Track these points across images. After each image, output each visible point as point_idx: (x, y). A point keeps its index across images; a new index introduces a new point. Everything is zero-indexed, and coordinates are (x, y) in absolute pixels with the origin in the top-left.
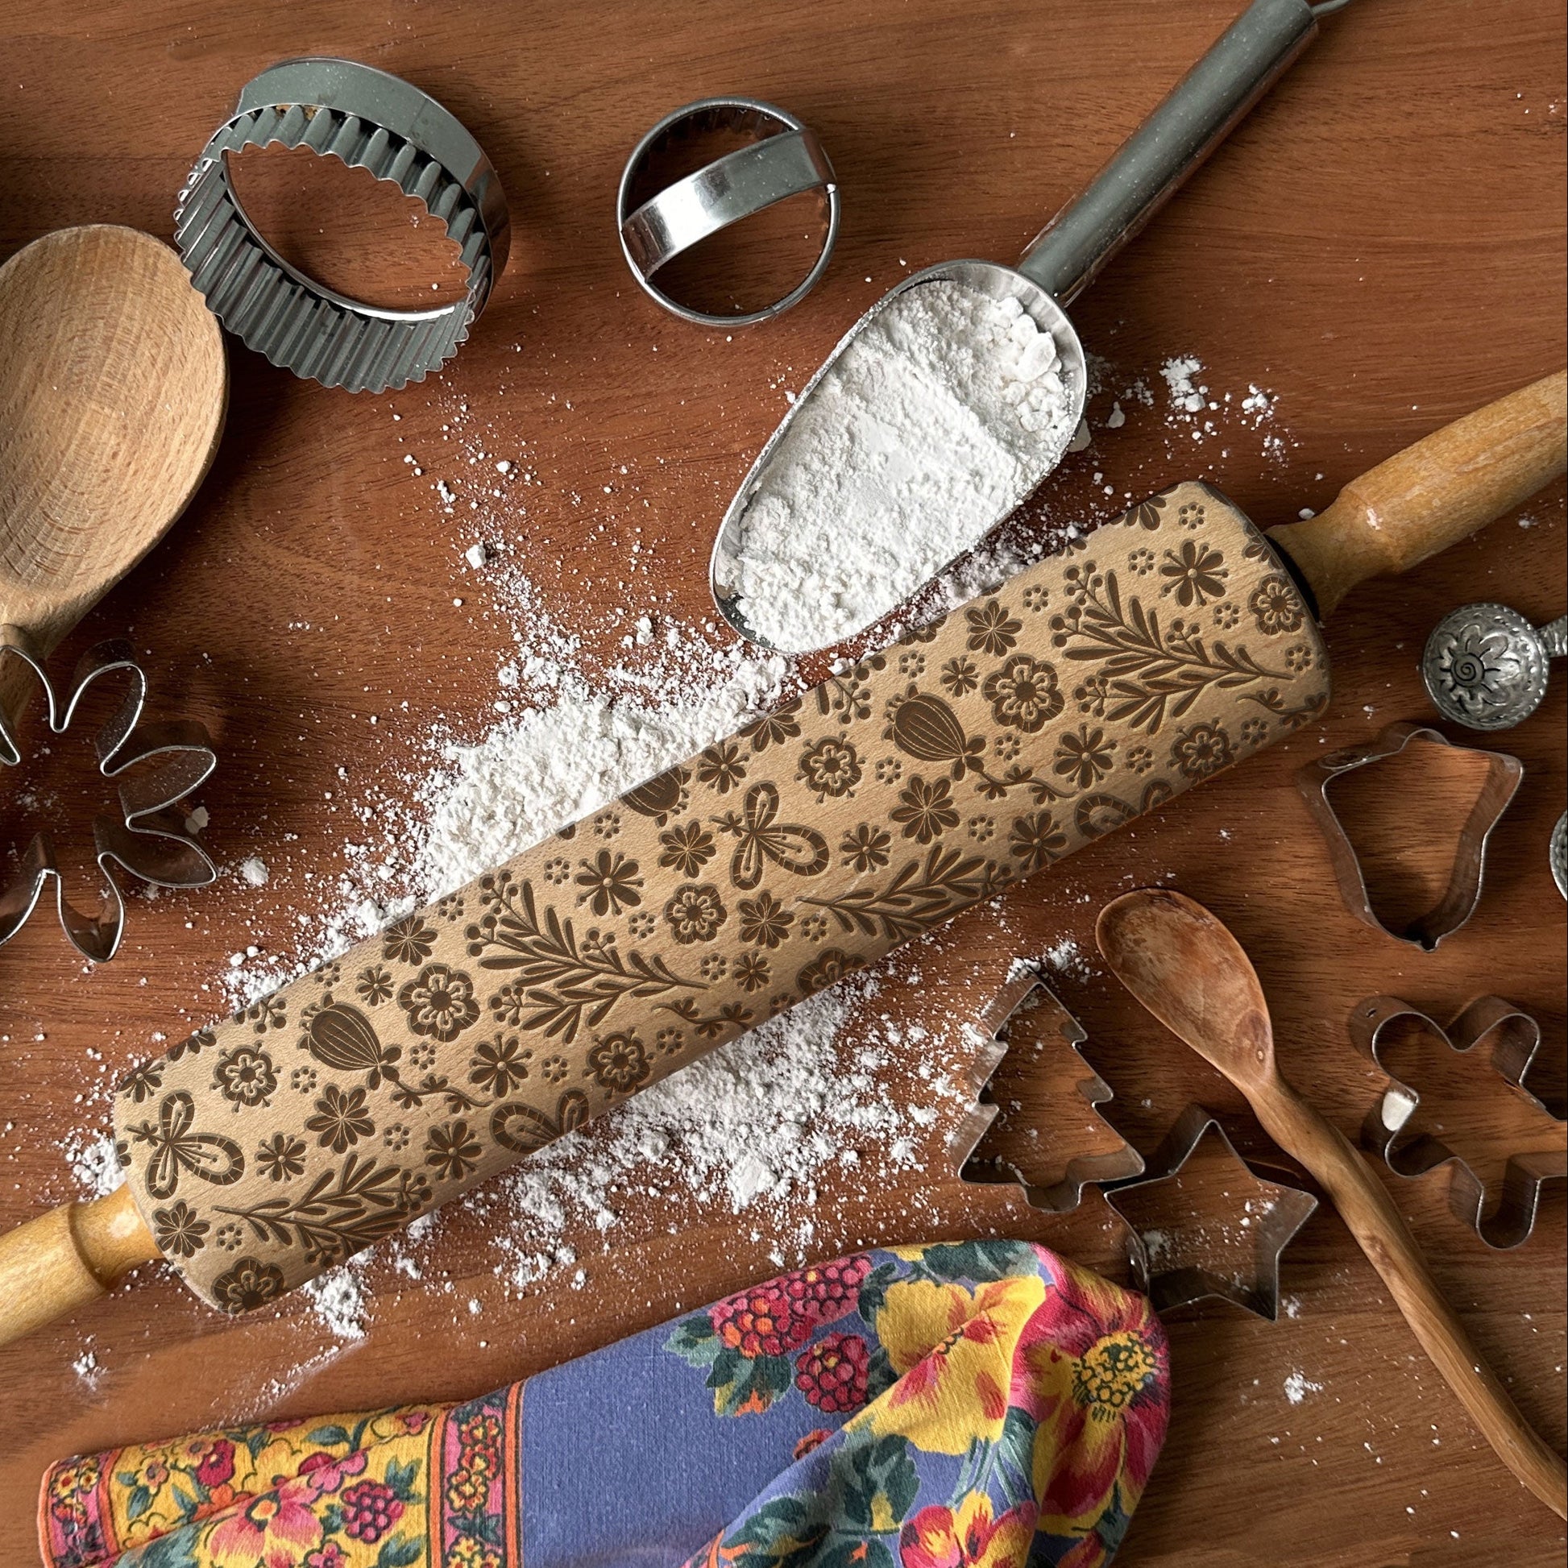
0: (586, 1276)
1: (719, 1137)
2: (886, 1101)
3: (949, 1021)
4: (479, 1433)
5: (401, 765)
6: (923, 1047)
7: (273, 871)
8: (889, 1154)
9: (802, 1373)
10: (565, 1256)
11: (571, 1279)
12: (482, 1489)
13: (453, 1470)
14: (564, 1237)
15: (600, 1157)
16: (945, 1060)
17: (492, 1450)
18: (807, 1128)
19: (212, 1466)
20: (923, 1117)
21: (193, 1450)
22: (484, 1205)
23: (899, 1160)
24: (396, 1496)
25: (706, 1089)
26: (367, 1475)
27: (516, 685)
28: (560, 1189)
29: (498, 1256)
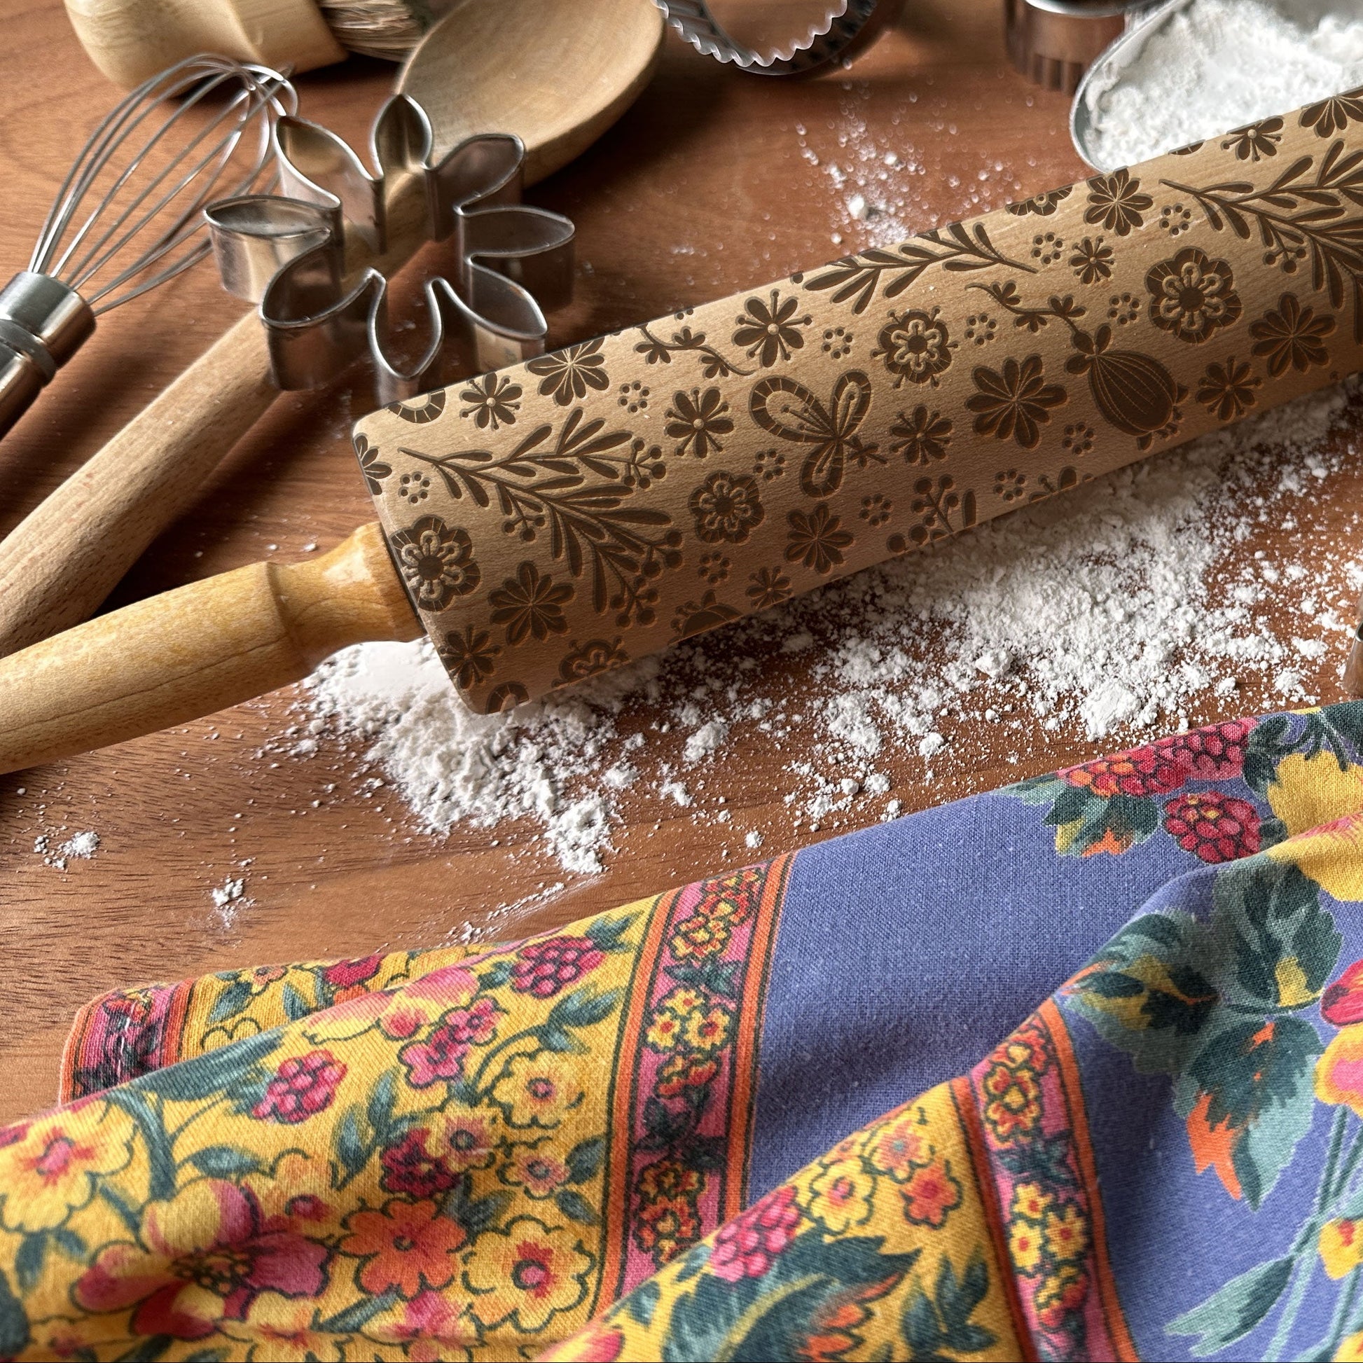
0: (901, 807)
1: (1072, 661)
2: (1266, 633)
3: (1331, 562)
6: (1303, 584)
8: (1273, 685)
9: (1173, 817)
10: (876, 784)
11: (880, 810)
12: (722, 935)
13: (684, 917)
14: (878, 764)
15: (930, 681)
16: (1329, 596)
17: (744, 895)
18: (1175, 658)
20: (1309, 648)
22: (783, 728)
23: (1285, 692)
25: (1058, 604)
28: (879, 713)
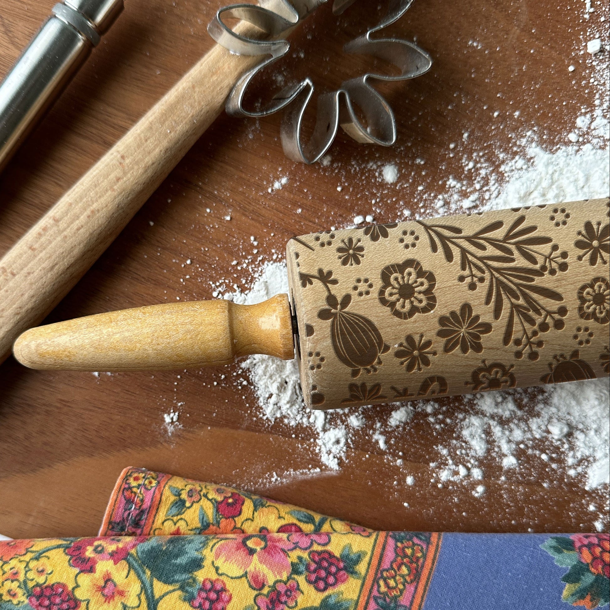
0: (484, 491)
4: (409, 551)
5: (501, 147)
7: (402, 177)
10: (477, 474)
11: (473, 488)
15: (521, 424)
19: (229, 504)
21: (218, 491)
22: (440, 423)
24: (345, 568)
26: (329, 548)
27: (585, 129)
28: (490, 433)
29: (436, 456)
